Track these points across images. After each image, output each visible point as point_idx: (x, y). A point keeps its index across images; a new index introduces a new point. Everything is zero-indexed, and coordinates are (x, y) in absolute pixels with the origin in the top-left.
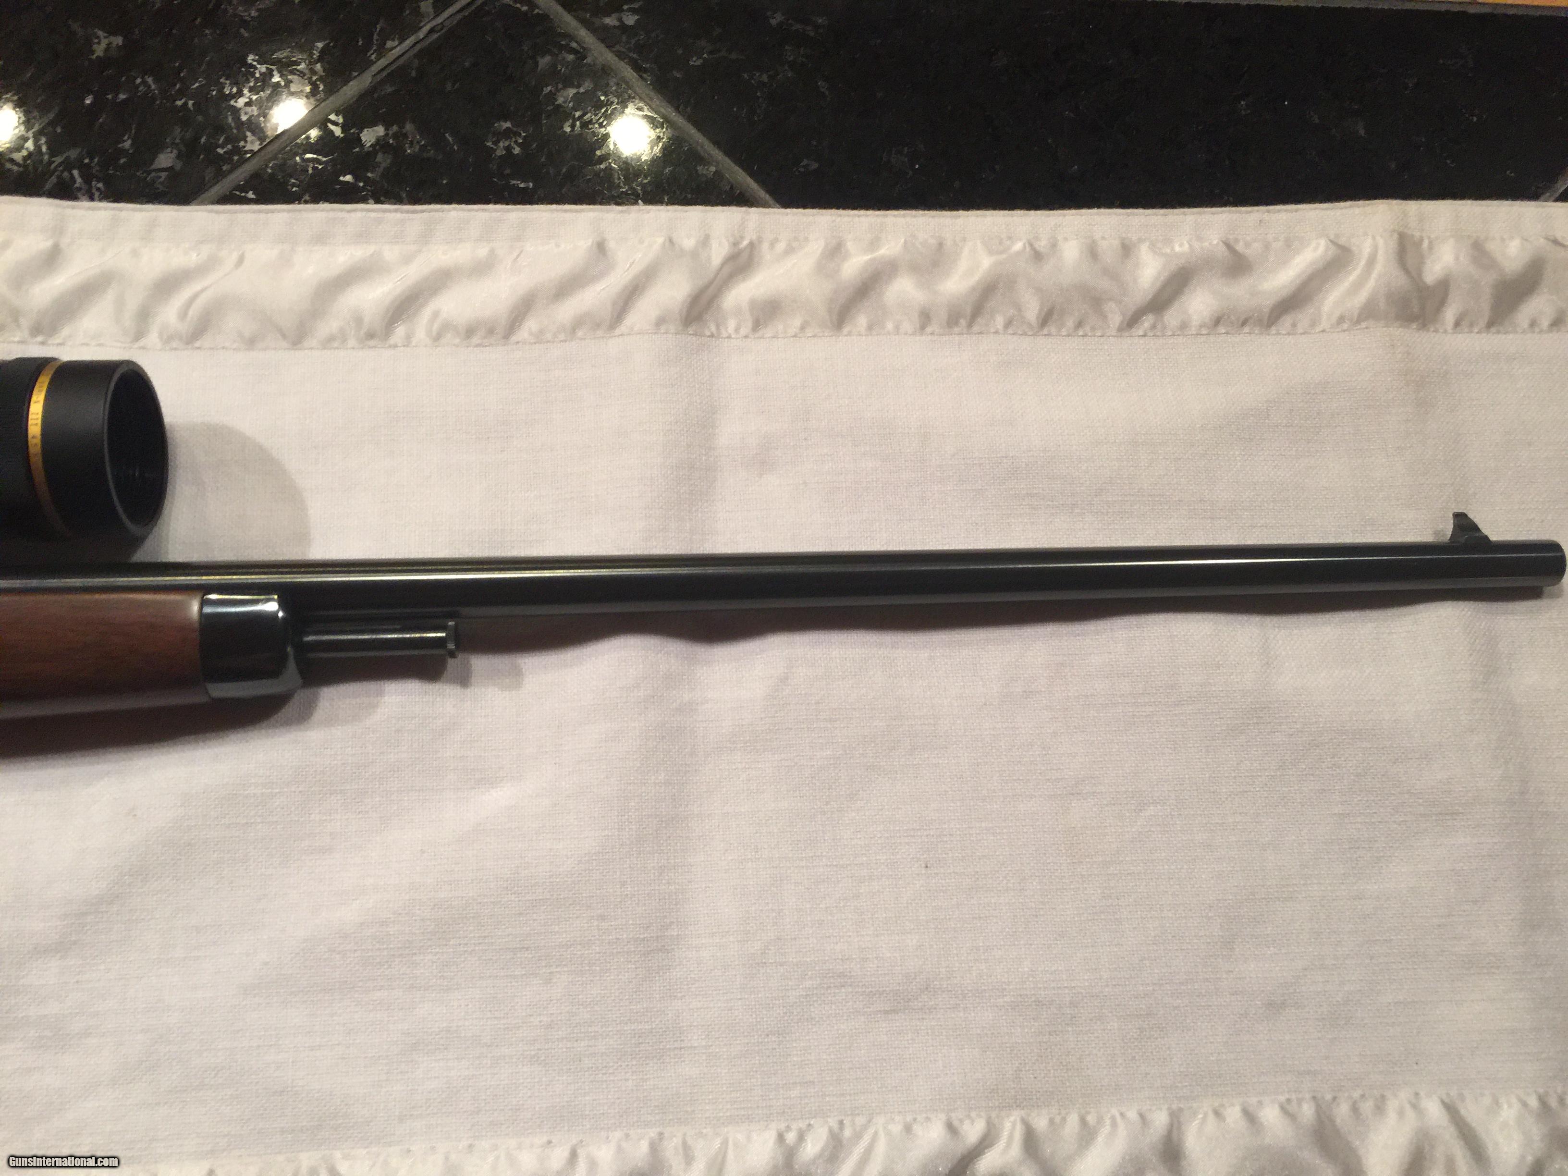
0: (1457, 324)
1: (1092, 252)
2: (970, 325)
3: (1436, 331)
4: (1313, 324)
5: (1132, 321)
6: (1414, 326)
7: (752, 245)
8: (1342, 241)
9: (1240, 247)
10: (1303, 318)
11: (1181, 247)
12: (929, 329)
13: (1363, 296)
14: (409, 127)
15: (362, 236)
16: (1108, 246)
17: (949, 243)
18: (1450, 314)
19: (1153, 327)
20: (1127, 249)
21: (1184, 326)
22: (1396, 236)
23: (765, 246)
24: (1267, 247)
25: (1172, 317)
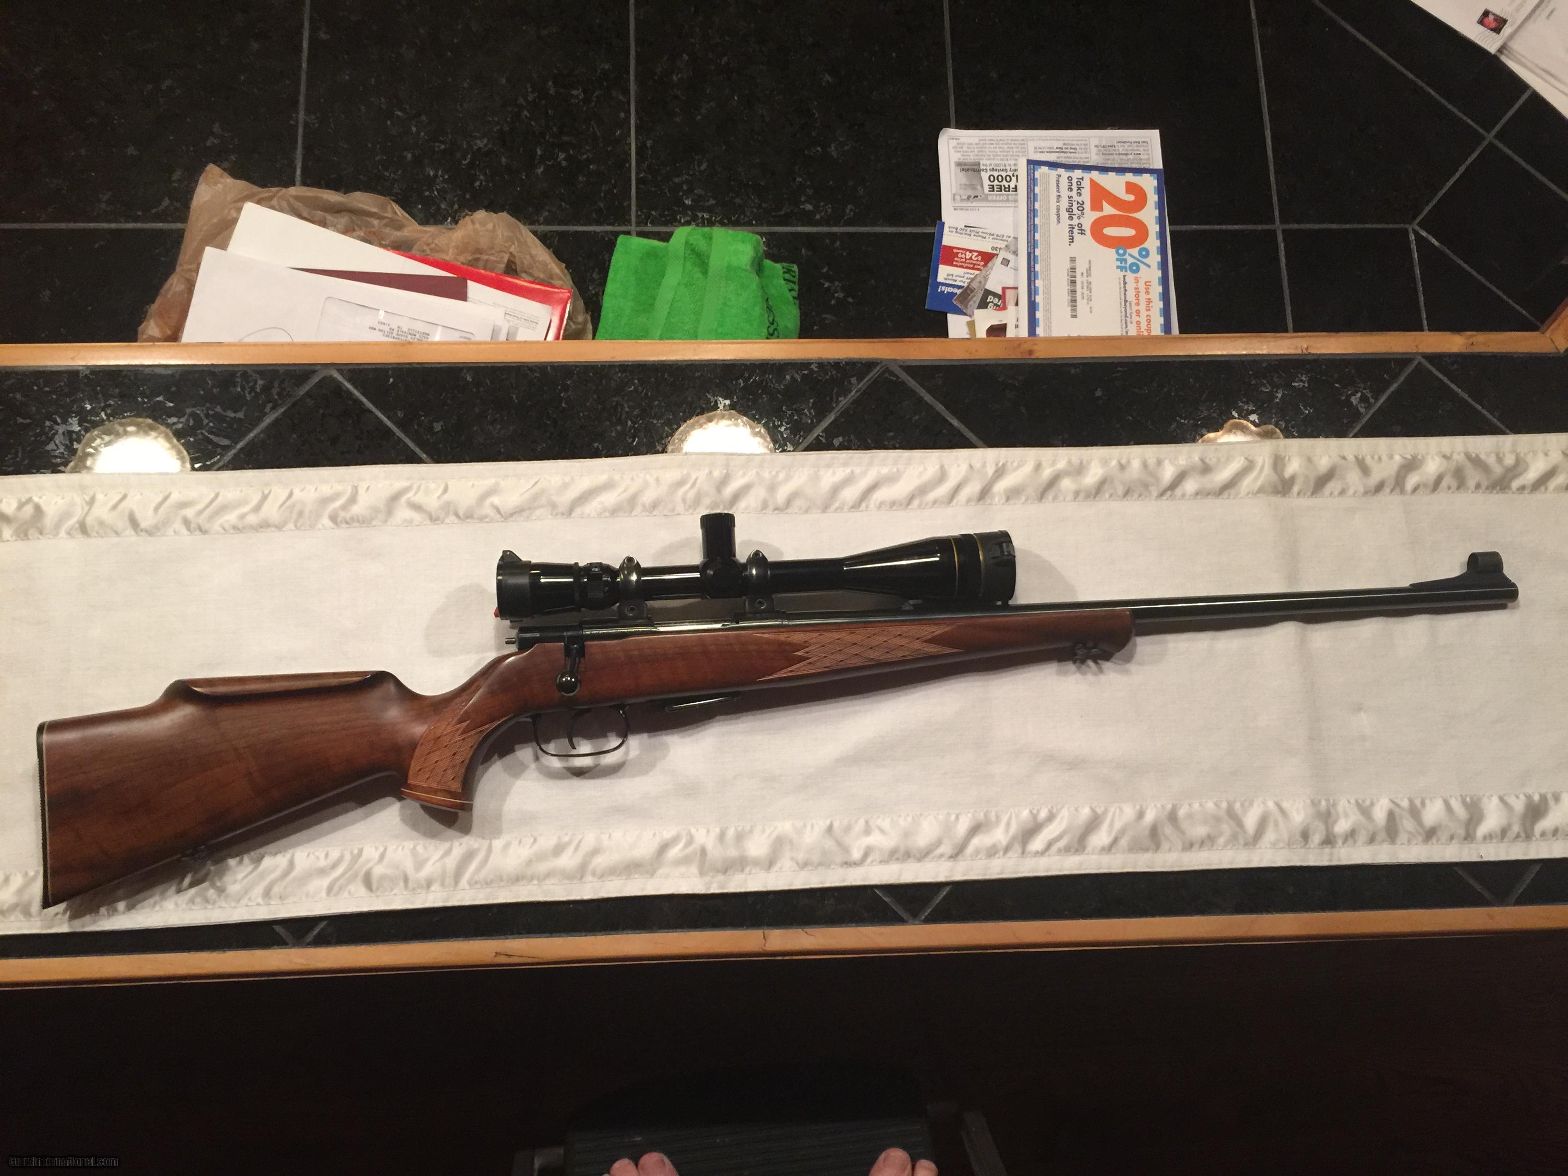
0: (1298, 494)
1: (1145, 465)
2: (1095, 497)
3: (1289, 497)
4: (1237, 494)
5: (1162, 494)
6: (1279, 495)
7: (1004, 465)
8: (1250, 458)
9: (1207, 461)
10: (1233, 491)
11: (1182, 462)
12: (1077, 500)
13: (1259, 483)
14: (852, 437)
15: (845, 464)
16: (1152, 462)
17: (1085, 461)
18: (1296, 489)
19: (1171, 496)
20: (1159, 463)
21: (1183, 496)
22: (1273, 457)
23: (1009, 464)
24: (1219, 459)
25: (1178, 492)
